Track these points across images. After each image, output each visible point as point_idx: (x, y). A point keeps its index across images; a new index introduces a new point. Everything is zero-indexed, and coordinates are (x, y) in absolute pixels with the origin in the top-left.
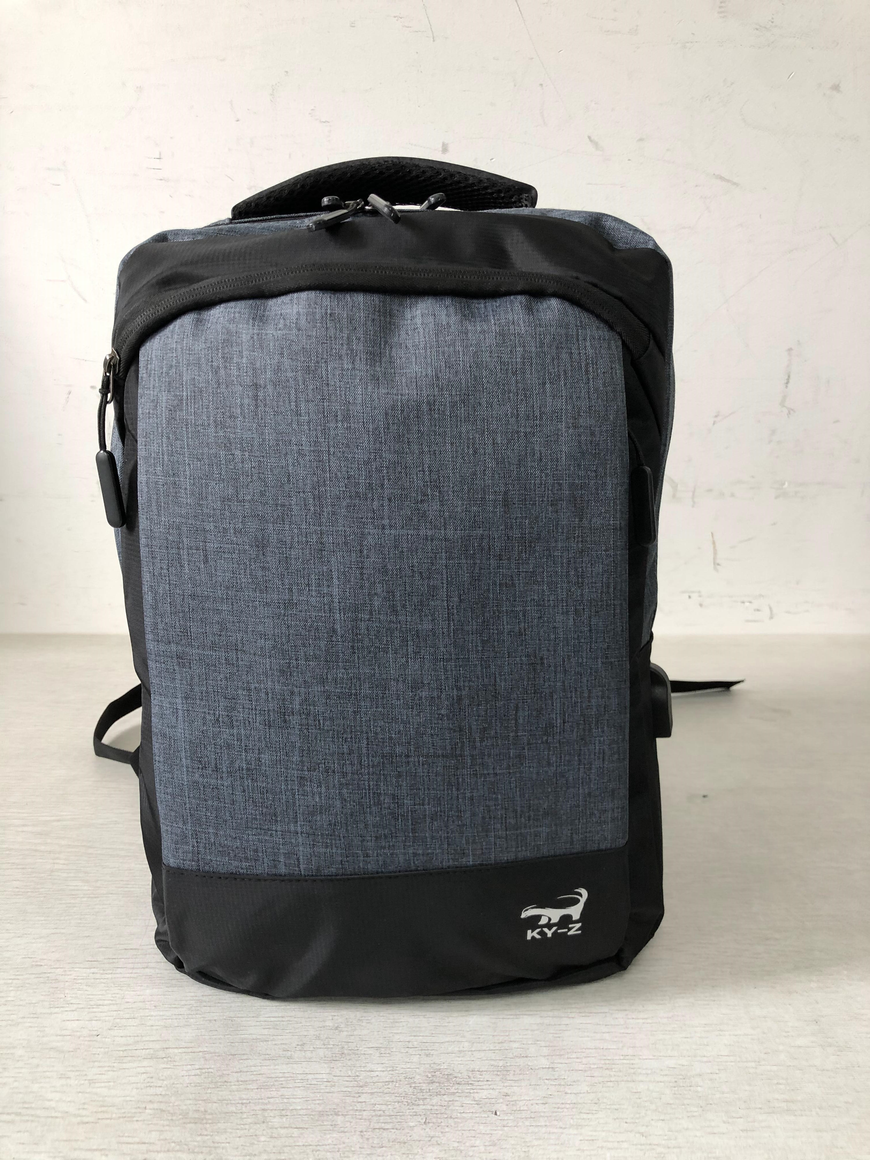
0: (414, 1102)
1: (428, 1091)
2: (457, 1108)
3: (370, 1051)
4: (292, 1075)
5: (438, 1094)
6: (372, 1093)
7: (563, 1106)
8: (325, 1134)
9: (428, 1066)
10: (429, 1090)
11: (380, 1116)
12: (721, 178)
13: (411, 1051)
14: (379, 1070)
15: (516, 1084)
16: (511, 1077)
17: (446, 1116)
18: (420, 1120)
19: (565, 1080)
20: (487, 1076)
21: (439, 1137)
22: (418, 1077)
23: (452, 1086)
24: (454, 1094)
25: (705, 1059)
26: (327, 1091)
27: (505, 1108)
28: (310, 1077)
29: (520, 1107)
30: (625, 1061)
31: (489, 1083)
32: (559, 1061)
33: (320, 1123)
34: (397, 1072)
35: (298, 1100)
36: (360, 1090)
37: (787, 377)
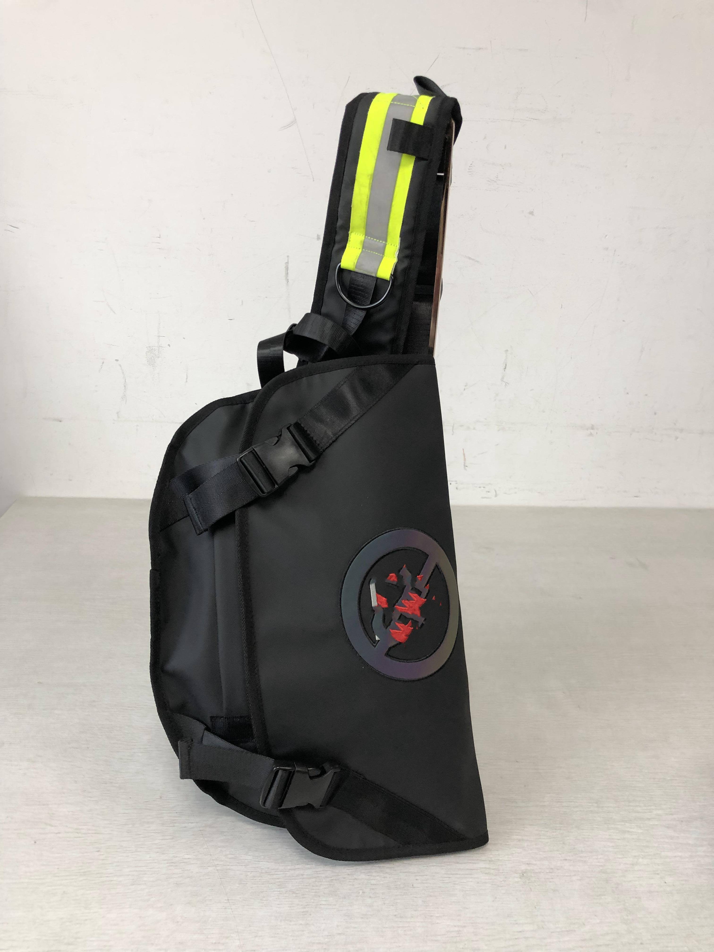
12: (470, 258)
37: (505, 366)
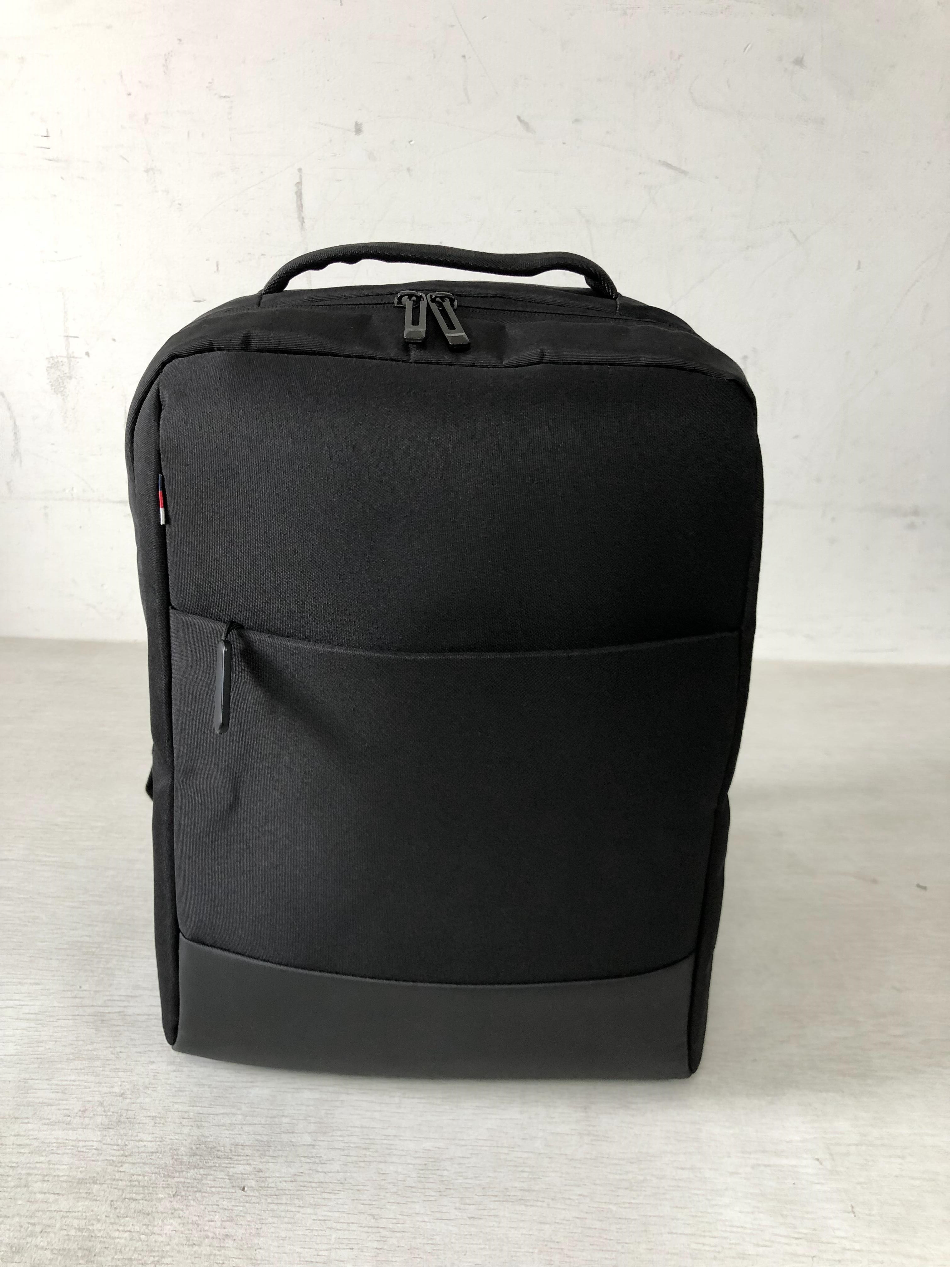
0: (170, 1174)
1: (187, 1163)
2: (209, 1182)
3: (147, 1120)
4: (65, 1141)
5: (195, 1167)
6: (134, 1164)
7: (309, 1185)
8: (78, 1201)
9: (195, 1138)
10: (189, 1162)
11: (135, 1186)
13: (185, 1122)
14: (148, 1140)
15: (273, 1161)
16: (271, 1153)
17: (195, 1189)
18: (170, 1193)
19: (321, 1159)
20: (248, 1151)
21: (182, 1210)
22: (182, 1148)
23: (212, 1160)
24: (210, 1167)
25: (463, 1143)
26: (93, 1159)
27: (253, 1183)
28: (81, 1144)
29: (268, 1184)
30: (385, 1142)
31: (248, 1158)
32: (322, 1139)
33: (76, 1190)
34: (165, 1143)
35: (64, 1167)
36: (124, 1159)
